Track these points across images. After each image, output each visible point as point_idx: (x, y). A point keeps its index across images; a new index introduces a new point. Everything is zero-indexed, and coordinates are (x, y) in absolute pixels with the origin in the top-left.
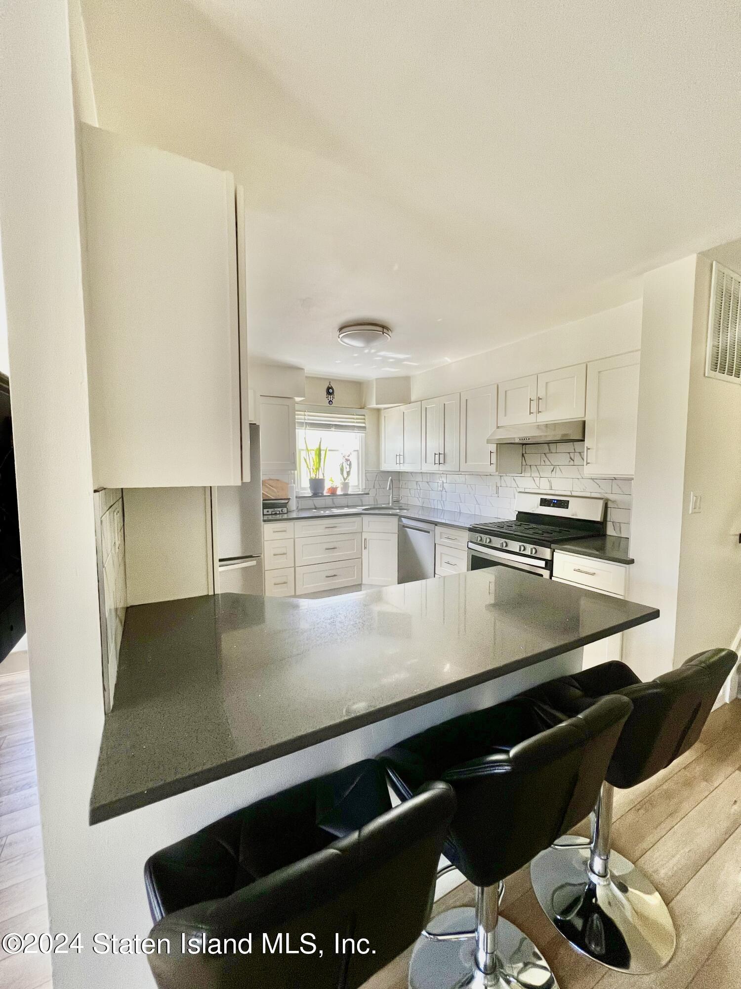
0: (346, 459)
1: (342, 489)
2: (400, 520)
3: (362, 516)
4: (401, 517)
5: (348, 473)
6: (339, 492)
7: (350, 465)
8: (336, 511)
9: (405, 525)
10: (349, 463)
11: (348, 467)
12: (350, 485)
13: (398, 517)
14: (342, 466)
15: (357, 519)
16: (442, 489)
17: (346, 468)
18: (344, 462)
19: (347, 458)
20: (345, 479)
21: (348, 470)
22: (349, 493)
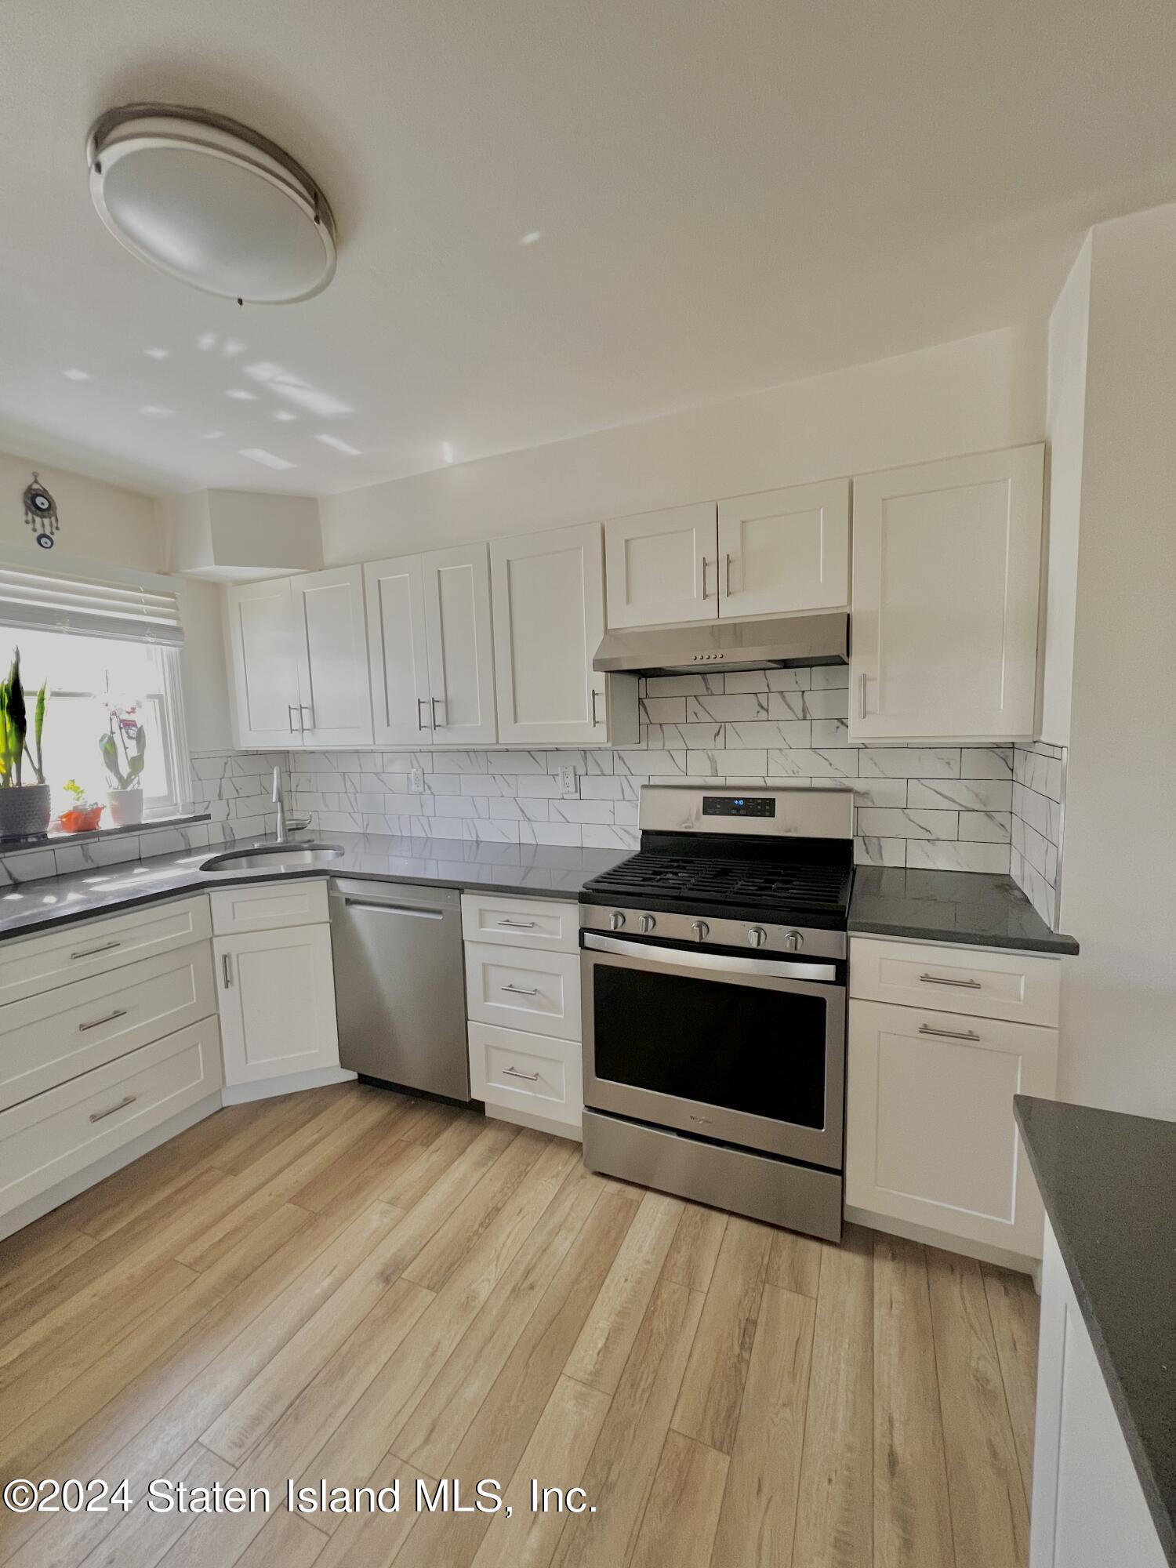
0: (122, 721)
1: (116, 813)
2: (331, 887)
3: (207, 890)
4: (332, 876)
5: (137, 764)
6: (106, 822)
7: (140, 738)
8: (109, 888)
9: (352, 898)
10: (133, 732)
11: (132, 745)
12: (145, 795)
13: (328, 877)
14: (111, 742)
15: (193, 904)
16: (421, 789)
17: (127, 749)
18: (116, 729)
19: (125, 717)
20: (124, 782)
21: (133, 751)
22: (143, 822)
